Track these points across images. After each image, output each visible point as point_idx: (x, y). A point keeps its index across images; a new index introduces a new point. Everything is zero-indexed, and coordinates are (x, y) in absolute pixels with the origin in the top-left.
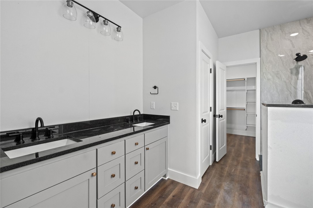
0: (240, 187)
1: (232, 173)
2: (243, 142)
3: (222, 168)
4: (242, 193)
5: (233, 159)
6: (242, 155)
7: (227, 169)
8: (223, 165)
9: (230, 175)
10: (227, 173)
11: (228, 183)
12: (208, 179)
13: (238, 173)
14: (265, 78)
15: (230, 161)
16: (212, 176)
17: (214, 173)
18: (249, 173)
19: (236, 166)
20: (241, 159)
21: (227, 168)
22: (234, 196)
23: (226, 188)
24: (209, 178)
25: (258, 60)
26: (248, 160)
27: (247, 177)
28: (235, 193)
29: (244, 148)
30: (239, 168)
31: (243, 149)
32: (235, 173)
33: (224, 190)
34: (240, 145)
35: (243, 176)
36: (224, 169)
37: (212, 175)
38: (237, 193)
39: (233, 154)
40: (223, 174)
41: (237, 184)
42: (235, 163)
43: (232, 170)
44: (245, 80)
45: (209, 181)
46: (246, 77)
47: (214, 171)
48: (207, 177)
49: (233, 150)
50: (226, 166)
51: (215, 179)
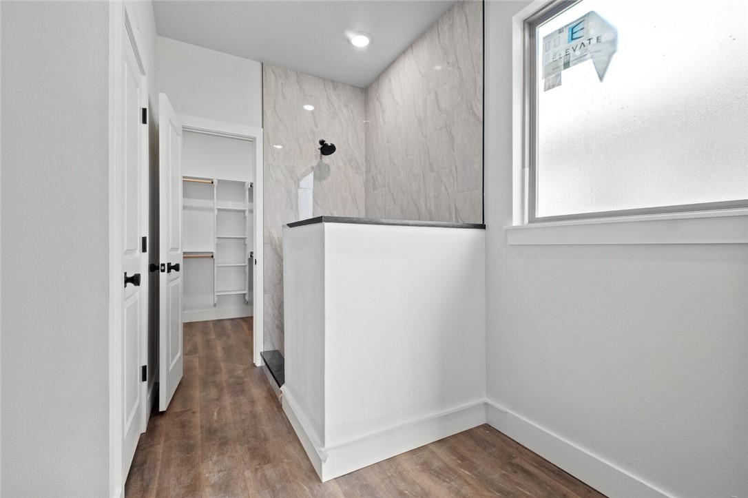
0: (249, 449)
1: (215, 425)
2: (213, 336)
3: (183, 425)
4: (259, 464)
5: (205, 385)
6: (223, 365)
7: (197, 419)
8: (184, 412)
9: (211, 432)
10: (201, 433)
11: (215, 458)
12: (148, 486)
13: (228, 414)
14: (271, 176)
15: (197, 394)
16: (159, 468)
17: (163, 452)
18: (252, 402)
19: (218, 400)
20: (223, 377)
21: (198, 415)
22: (246, 486)
23: (214, 478)
24: (151, 479)
25: (257, 133)
26: (239, 372)
27: (254, 416)
28: (244, 475)
29: (219, 349)
30: (228, 401)
31: (219, 353)
32: (224, 420)
33: (213, 486)
34: (208, 344)
35: (244, 417)
36: (190, 422)
37: (159, 463)
38: (248, 474)
39: (199, 372)
40: (191, 442)
41: (239, 447)
42: (213, 393)
43: (213, 414)
44: (212, 183)
45: (155, 491)
46: (215, 178)
47: (160, 448)
48: (142, 480)
49: (196, 363)
50: (194, 413)
51: (173, 470)
